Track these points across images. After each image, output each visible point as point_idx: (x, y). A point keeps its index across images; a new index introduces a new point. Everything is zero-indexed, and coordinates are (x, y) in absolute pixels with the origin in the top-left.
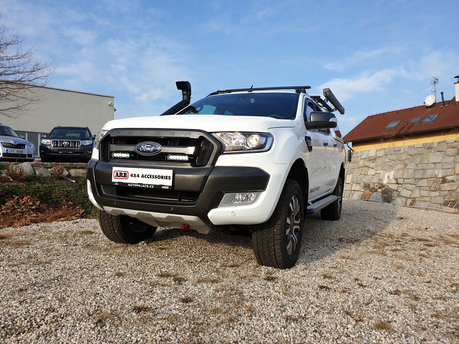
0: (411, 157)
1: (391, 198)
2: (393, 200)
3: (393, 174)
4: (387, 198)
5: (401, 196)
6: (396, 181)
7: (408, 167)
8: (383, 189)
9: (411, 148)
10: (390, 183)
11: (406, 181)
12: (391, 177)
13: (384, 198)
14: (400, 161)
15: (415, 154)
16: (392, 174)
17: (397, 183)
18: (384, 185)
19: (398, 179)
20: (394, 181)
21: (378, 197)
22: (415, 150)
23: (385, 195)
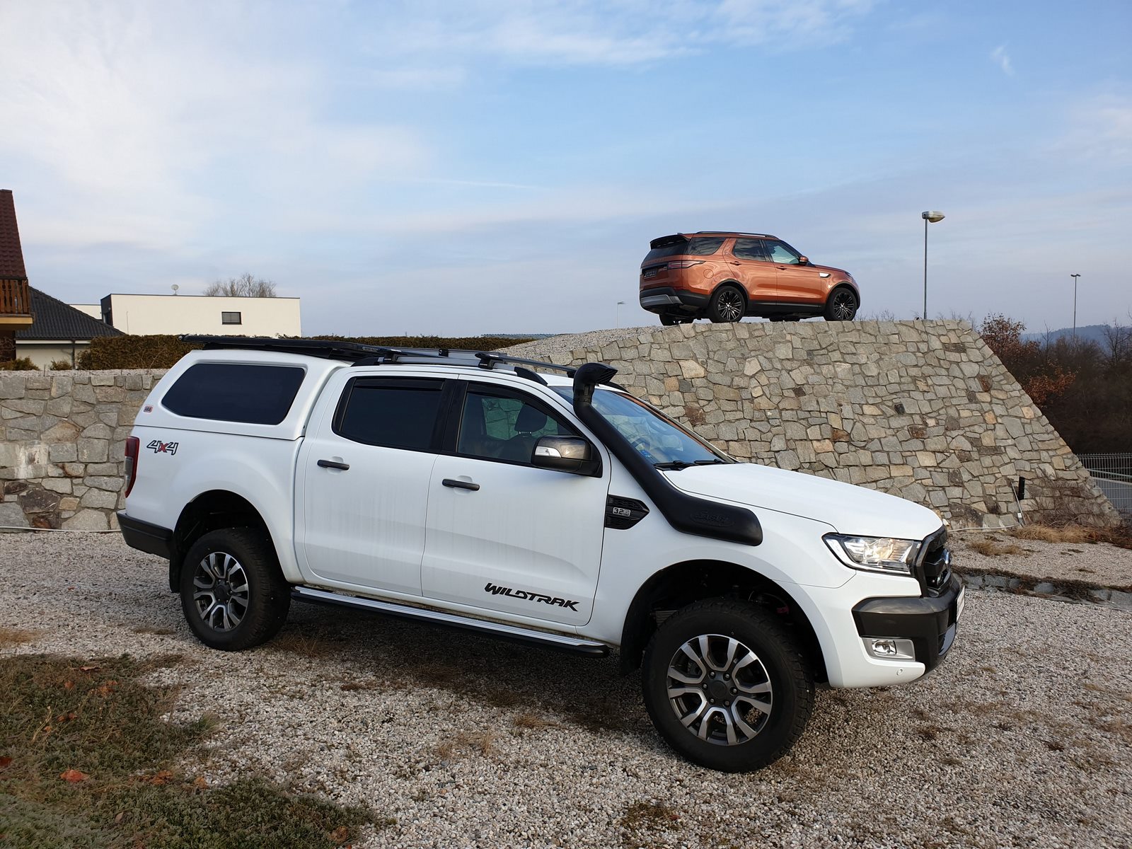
0: (89, 408)
1: (58, 515)
2: (66, 519)
3: (43, 451)
4: (43, 517)
5: (88, 508)
6: (61, 471)
7: (86, 433)
8: (24, 494)
9: (81, 386)
10: (44, 475)
11: (91, 468)
12: (42, 459)
13: (32, 516)
14: (56, 418)
15: (99, 402)
16: (40, 451)
17: (67, 476)
18: (21, 481)
19: (67, 465)
20: (53, 471)
21: (13, 515)
22: (98, 391)
23: (36, 510)
